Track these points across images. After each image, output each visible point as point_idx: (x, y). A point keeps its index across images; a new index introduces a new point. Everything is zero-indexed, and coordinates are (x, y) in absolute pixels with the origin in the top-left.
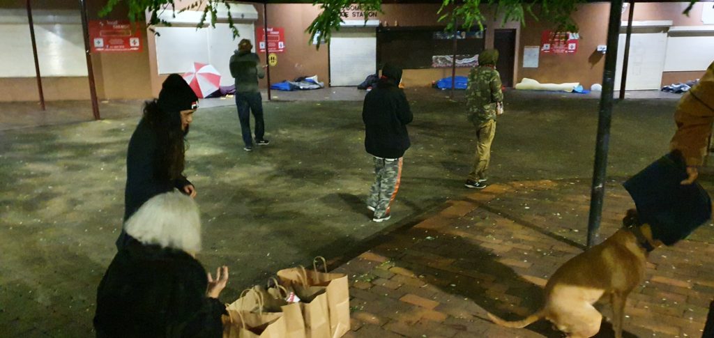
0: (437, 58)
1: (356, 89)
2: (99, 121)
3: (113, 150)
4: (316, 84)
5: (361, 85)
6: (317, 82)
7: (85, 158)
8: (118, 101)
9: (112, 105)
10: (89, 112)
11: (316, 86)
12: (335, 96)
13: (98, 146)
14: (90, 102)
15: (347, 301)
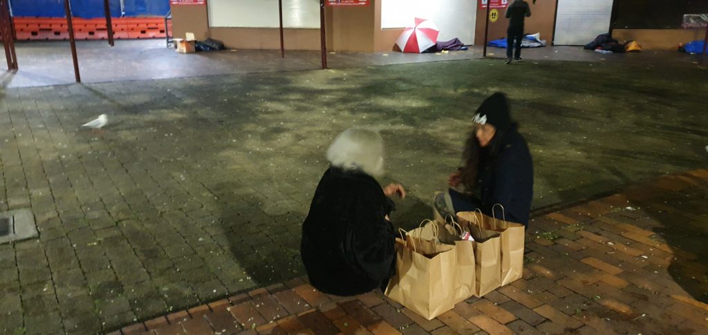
0: (688, 17)
1: (582, 49)
2: (326, 70)
3: (335, 97)
4: (537, 42)
5: (588, 45)
6: (539, 40)
7: (311, 101)
8: (343, 53)
9: (340, 56)
10: (319, 62)
11: (536, 44)
12: (557, 55)
13: (323, 92)
14: (320, 53)
15: (522, 250)
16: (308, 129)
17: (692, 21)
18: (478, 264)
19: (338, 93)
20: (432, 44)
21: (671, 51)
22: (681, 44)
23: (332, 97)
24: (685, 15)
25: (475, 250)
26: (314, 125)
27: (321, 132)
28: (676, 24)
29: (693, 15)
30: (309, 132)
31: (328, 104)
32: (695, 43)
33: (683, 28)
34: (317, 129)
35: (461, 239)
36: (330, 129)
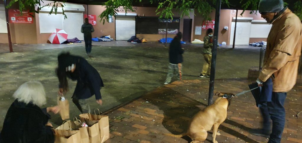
0: (160, 30)
1: (127, 41)
2: (12, 53)
3: (18, 65)
4: (110, 39)
5: (129, 40)
8: (22, 44)
9: (19, 46)
10: (8, 49)
12: (118, 44)
14: (9, 45)
15: (108, 126)
16: (3, 82)
17: (161, 31)
18: (90, 136)
19: (20, 64)
20: (65, 40)
21: (156, 42)
22: (159, 40)
23: (16, 65)
24: (159, 29)
25: (88, 130)
26: (6, 80)
27: (11, 83)
28: (156, 32)
29: (161, 29)
30: (4, 84)
31: (14, 69)
32: (163, 39)
33: (159, 34)
34: (9, 82)
35: (82, 127)
36: (16, 81)
